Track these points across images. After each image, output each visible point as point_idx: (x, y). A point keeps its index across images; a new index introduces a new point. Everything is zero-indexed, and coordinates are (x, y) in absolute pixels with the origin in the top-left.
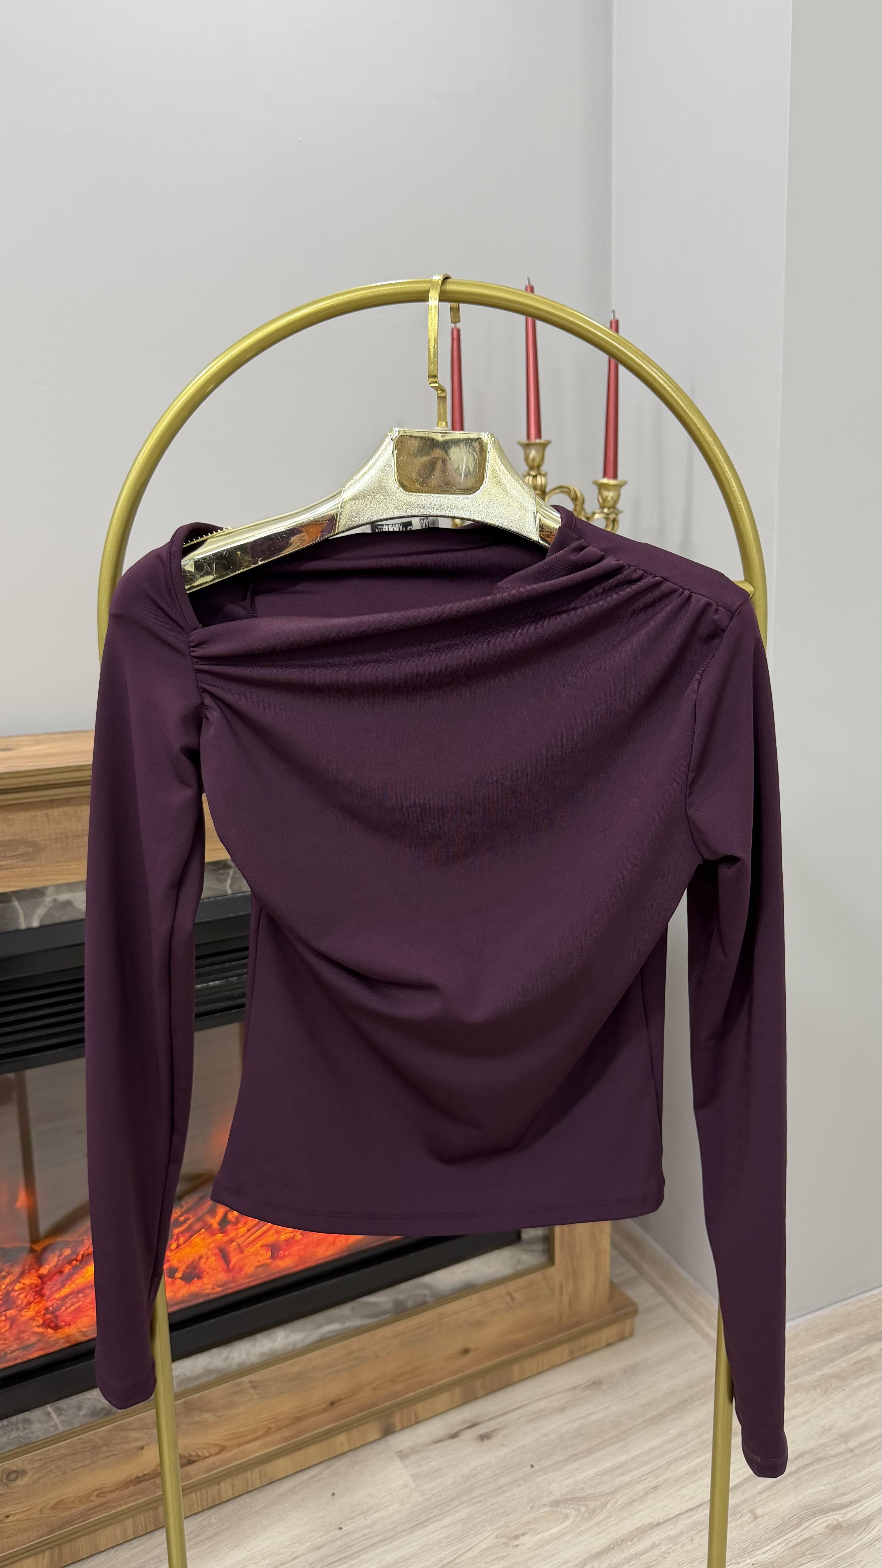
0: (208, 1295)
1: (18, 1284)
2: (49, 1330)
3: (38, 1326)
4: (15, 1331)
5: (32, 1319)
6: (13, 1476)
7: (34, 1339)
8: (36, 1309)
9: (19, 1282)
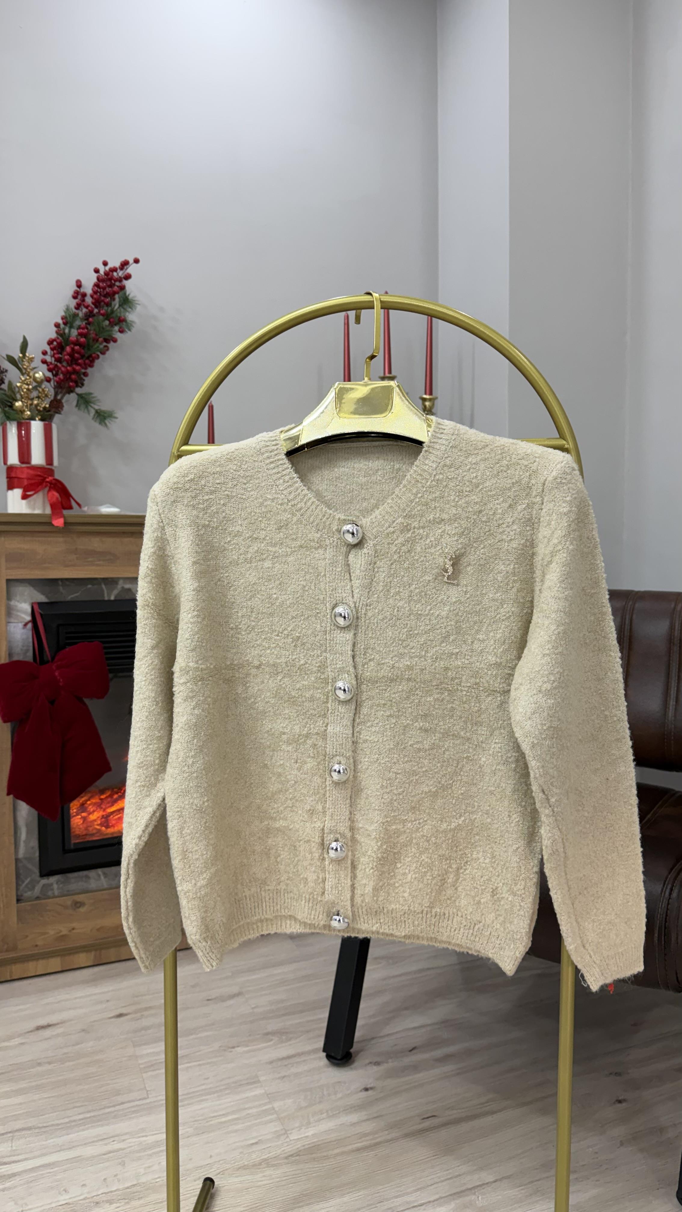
2: (103, 828)
3: (98, 825)
4: (85, 825)
5: (95, 820)
6: (78, 905)
8: (98, 815)
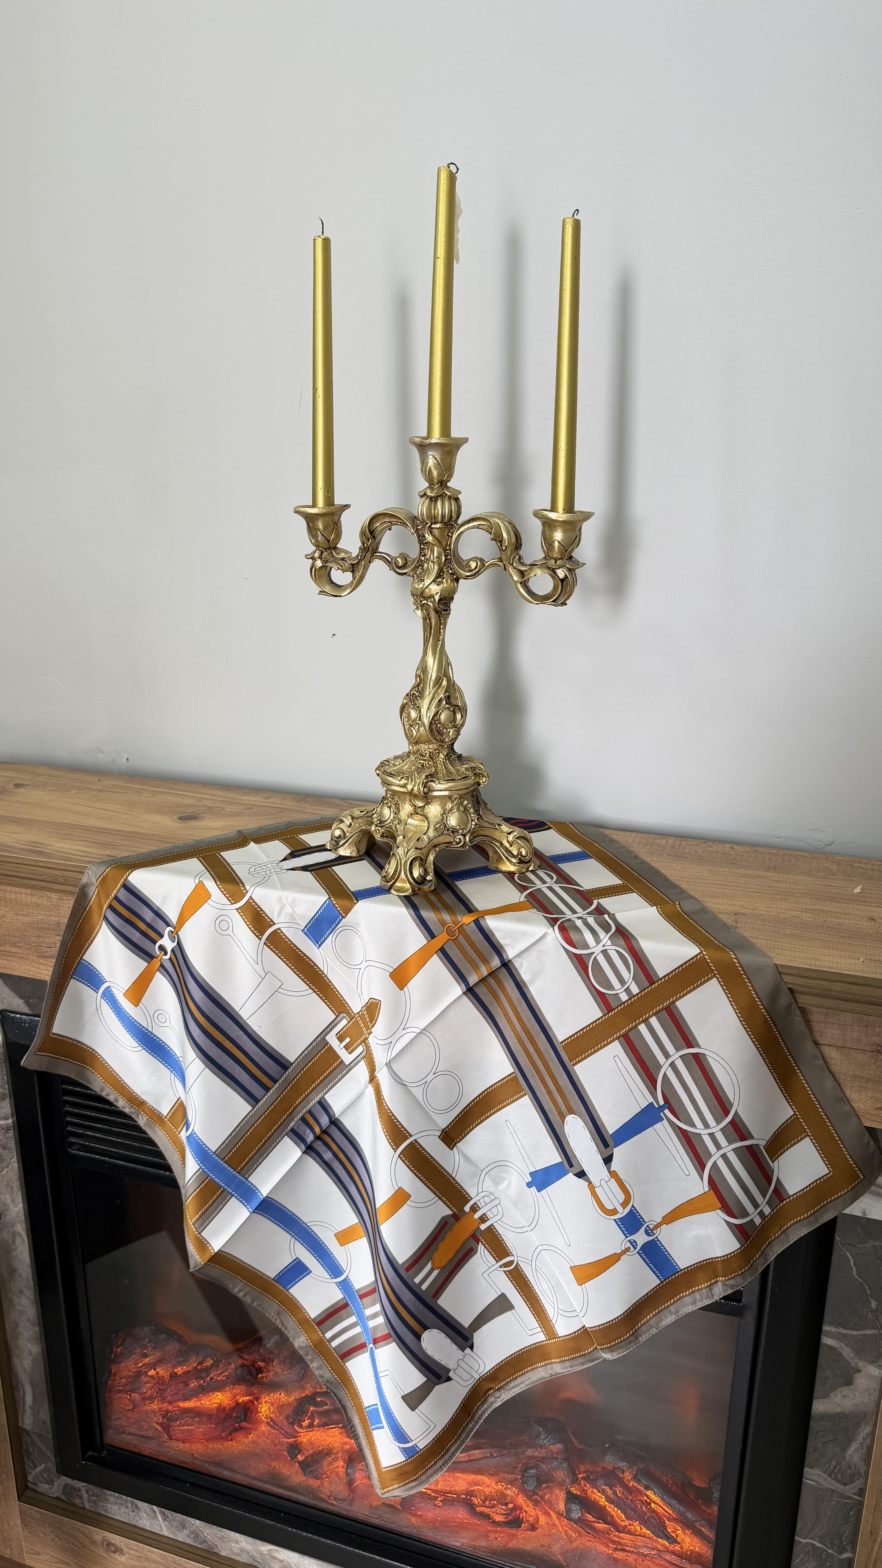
0: (323, 1500)
1: (153, 1371)
7: (150, 1433)
9: (155, 1370)
